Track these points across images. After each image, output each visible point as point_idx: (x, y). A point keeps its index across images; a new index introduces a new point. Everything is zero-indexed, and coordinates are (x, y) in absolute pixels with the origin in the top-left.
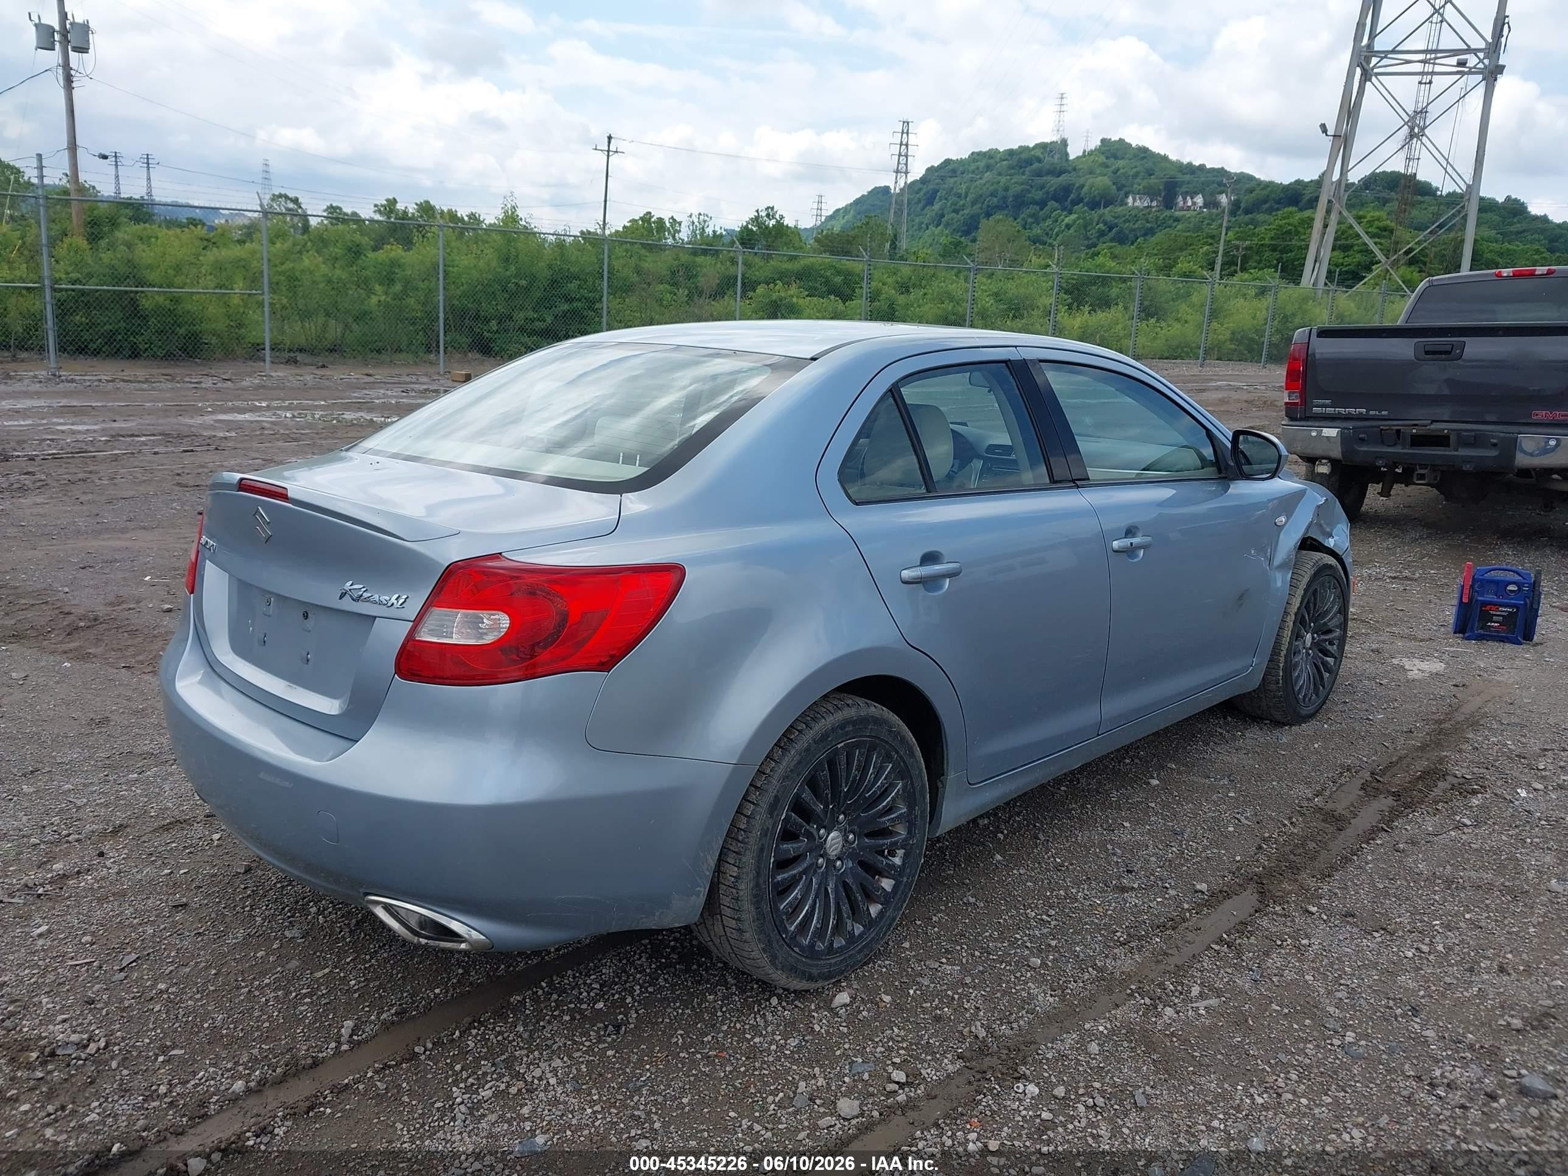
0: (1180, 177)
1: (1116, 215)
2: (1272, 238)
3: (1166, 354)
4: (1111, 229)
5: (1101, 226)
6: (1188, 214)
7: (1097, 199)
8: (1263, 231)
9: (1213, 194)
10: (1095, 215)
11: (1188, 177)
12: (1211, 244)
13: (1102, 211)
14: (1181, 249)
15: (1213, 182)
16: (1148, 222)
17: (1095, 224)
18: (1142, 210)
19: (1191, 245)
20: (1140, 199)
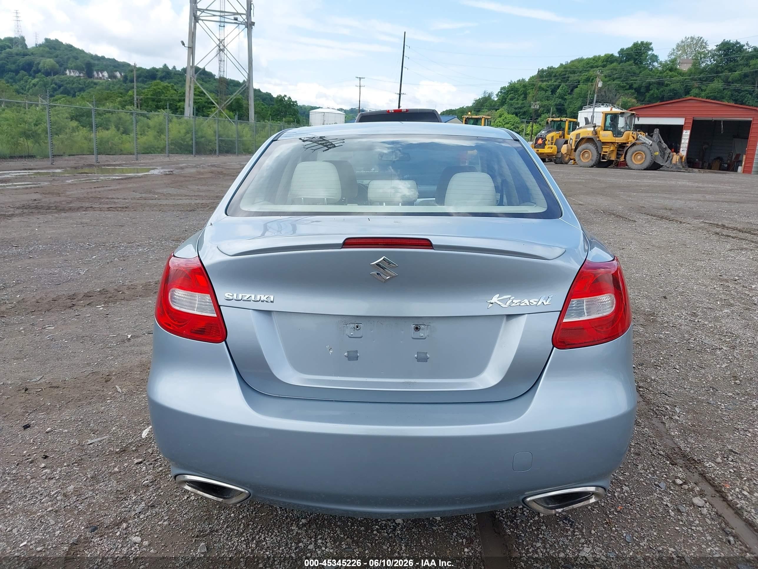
0: (92, 61)
1: (62, 80)
2: (152, 95)
3: (143, 152)
4: (60, 87)
5: (53, 85)
6: (101, 81)
7: (49, 71)
8: (146, 91)
9: (112, 72)
10: (49, 79)
11: (96, 62)
12: (121, 97)
13: (52, 77)
14: (106, 99)
15: (110, 65)
16: (80, 84)
17: (50, 84)
18: (76, 78)
19: (111, 97)
20: (73, 72)
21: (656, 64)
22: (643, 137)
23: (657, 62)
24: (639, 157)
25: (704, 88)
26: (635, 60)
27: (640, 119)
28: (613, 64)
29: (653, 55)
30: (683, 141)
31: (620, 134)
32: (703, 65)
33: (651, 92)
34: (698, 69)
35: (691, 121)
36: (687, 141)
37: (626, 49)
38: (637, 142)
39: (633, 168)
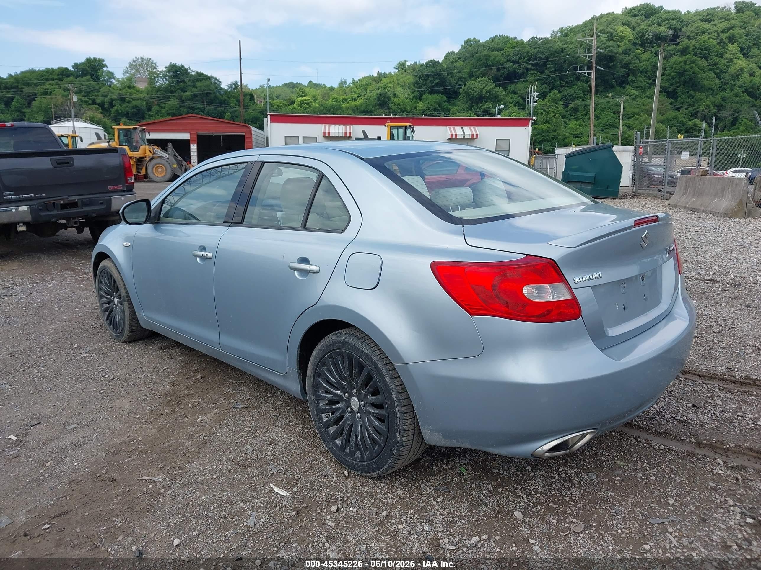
21: (113, 81)
22: (158, 151)
23: (115, 79)
24: (160, 170)
25: (163, 105)
26: (92, 75)
27: (151, 134)
28: (69, 78)
29: (109, 72)
30: (192, 154)
31: (137, 149)
32: (158, 84)
33: (116, 108)
34: (154, 87)
35: (196, 136)
36: (196, 154)
37: (80, 63)
38: (154, 155)
39: (156, 180)
